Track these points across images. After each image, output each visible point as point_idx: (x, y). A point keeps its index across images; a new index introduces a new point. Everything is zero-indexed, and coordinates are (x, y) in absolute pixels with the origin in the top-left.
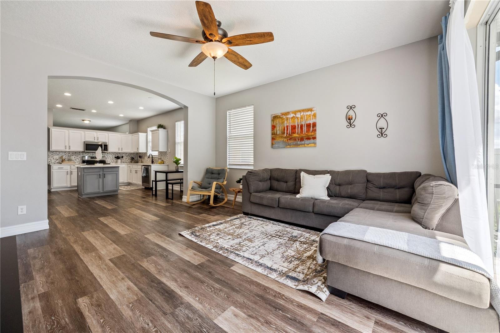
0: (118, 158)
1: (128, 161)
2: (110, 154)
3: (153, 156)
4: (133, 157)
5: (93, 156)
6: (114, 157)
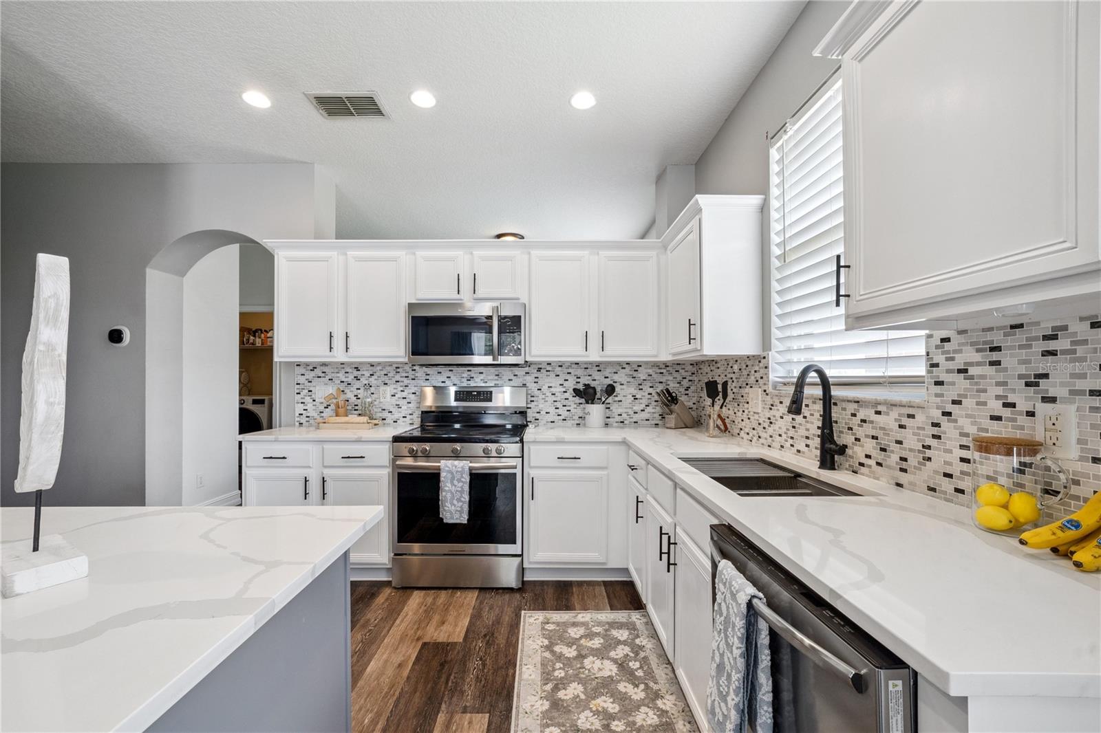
0: (587, 394)
1: (641, 416)
2: (552, 375)
4: (673, 386)
5: (472, 384)
6: (571, 390)
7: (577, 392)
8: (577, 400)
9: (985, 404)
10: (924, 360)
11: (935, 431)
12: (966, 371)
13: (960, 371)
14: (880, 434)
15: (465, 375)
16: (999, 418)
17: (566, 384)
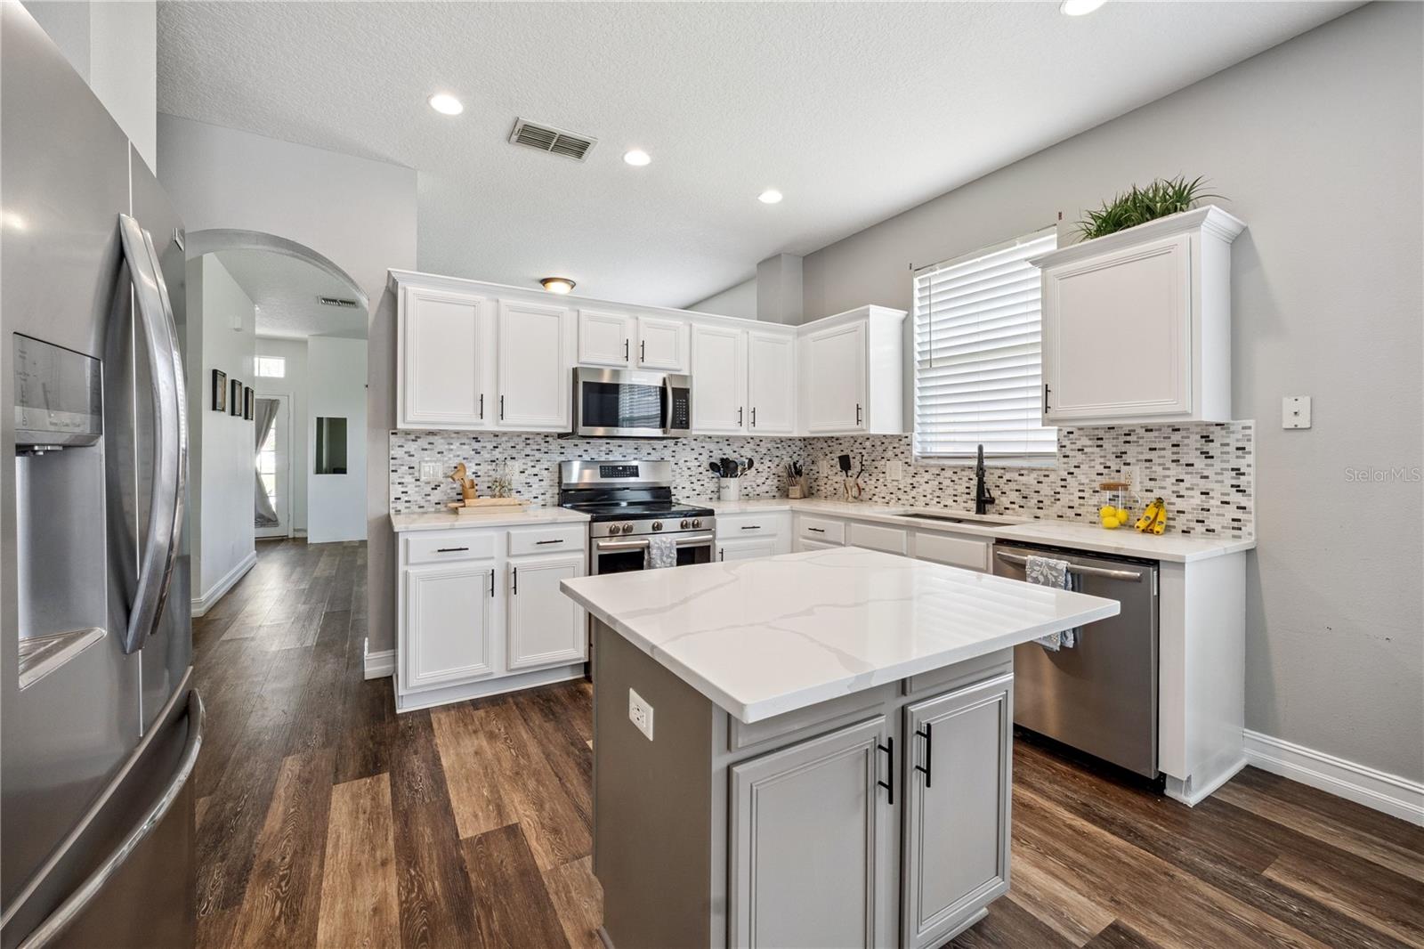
0: (724, 468)
1: (765, 488)
2: (696, 449)
3: (986, 463)
5: (611, 458)
6: (705, 464)
7: (713, 466)
8: (710, 474)
9: (1093, 467)
10: (1056, 444)
11: (1063, 483)
12: (1083, 450)
13: (1079, 450)
14: (1022, 488)
15: (603, 448)
16: (1102, 474)
17: (700, 458)
